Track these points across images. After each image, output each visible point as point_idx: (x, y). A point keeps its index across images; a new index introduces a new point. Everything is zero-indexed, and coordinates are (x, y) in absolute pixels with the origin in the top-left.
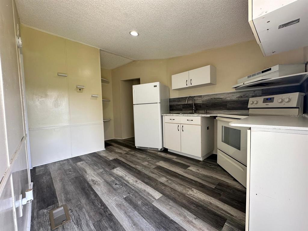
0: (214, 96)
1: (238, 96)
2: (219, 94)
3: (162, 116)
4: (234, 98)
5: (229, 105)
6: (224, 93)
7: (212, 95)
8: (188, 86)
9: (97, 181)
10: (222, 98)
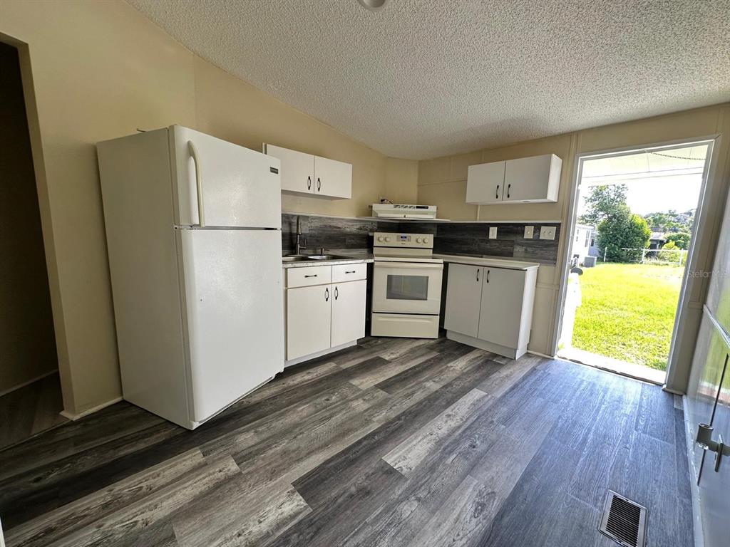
0: (329, 221)
1: (358, 227)
2: (337, 219)
3: (286, 269)
4: (353, 229)
5: (349, 241)
6: (343, 219)
7: (327, 218)
8: (311, 192)
9: (480, 494)
10: (339, 228)
